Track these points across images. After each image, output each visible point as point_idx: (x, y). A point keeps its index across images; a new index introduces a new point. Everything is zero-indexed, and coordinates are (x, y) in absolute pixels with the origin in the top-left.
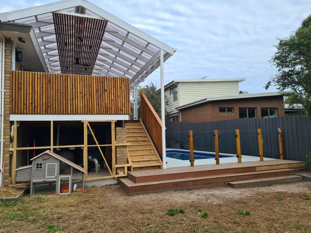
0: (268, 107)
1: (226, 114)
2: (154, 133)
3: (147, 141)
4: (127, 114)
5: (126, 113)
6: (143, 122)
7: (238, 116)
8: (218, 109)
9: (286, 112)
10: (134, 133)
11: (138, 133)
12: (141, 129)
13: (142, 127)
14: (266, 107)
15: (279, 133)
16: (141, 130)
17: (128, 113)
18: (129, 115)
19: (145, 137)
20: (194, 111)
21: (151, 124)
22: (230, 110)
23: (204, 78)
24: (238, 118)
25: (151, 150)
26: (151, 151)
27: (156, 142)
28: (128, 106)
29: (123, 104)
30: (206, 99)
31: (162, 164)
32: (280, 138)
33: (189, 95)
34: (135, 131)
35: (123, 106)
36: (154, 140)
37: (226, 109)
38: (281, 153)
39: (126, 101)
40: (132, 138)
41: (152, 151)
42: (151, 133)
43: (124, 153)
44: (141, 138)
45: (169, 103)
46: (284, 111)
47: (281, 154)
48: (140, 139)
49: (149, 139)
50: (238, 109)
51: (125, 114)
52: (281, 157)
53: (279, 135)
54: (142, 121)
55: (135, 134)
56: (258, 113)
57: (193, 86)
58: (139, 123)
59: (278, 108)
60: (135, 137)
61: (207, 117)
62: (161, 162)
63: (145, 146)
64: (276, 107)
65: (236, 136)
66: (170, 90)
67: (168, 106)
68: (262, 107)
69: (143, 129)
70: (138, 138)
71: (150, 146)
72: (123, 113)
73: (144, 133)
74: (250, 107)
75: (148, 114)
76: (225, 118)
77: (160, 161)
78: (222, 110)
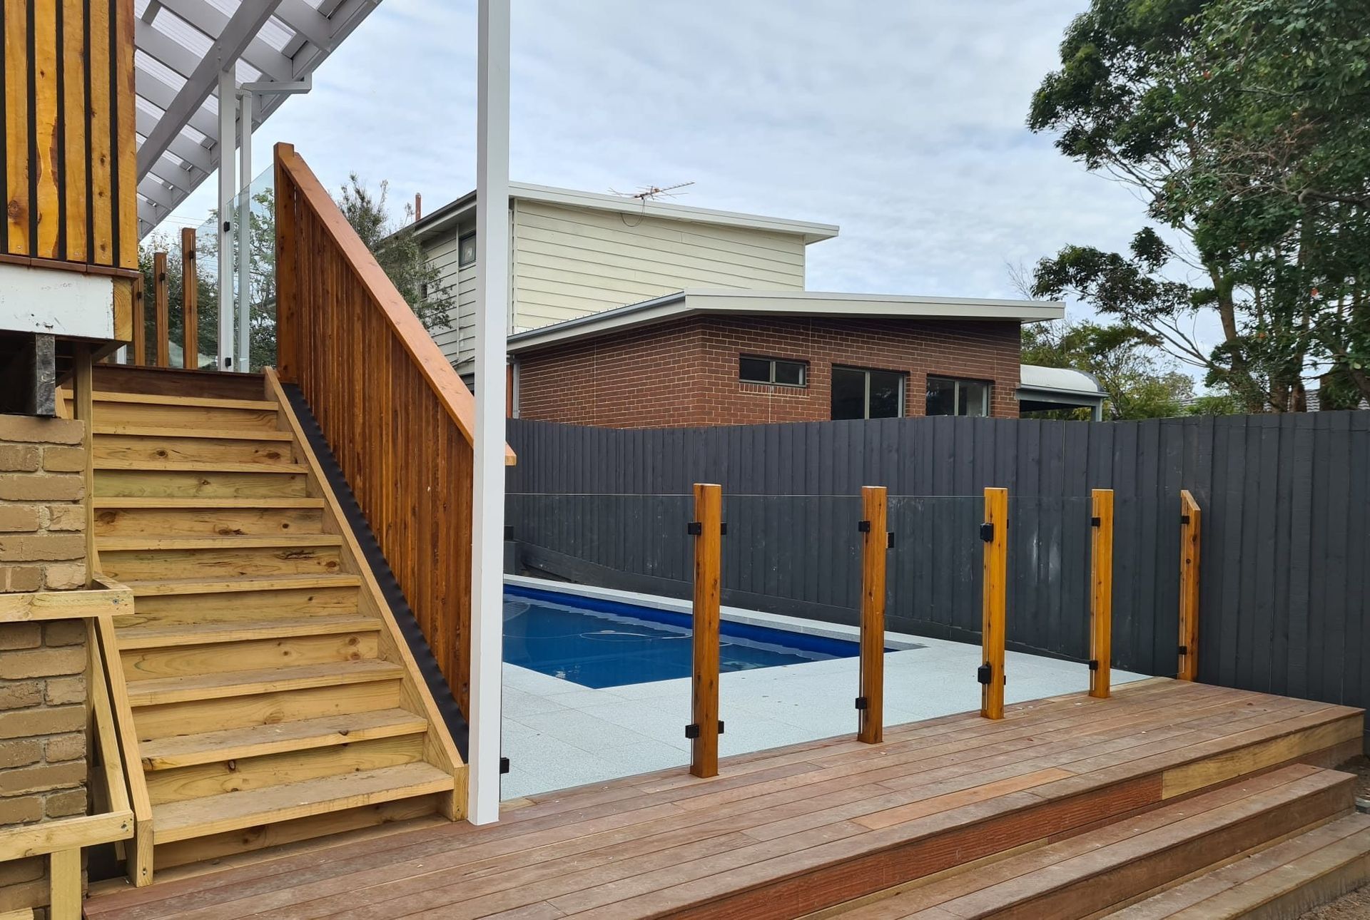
0: (957, 374)
1: (770, 393)
2: (388, 489)
3: (326, 557)
4: (88, 268)
5: (75, 250)
6: (292, 389)
7: (827, 408)
8: (735, 366)
9: (1026, 407)
10: (203, 477)
11: (240, 483)
12: (271, 450)
13: (278, 429)
14: (948, 373)
15: (1186, 520)
16: (275, 456)
17: (104, 257)
18: (126, 290)
19: (307, 514)
20: (595, 367)
21: (358, 412)
22: (789, 372)
23: (648, 199)
24: (826, 418)
25: (353, 637)
26: (353, 642)
27: (405, 562)
28: (101, 174)
29: (45, 142)
30: (682, 300)
31: (463, 782)
32: (1189, 551)
33: (569, 278)
34: (218, 460)
35: (46, 166)
36: (388, 543)
37: (773, 366)
38: (1185, 639)
39: (89, 113)
40: (184, 523)
41: (366, 647)
42: (359, 481)
43: (46, 702)
44: (271, 523)
45: (451, 314)
46: (1018, 398)
47: (1183, 650)
48: (258, 534)
49: (334, 540)
50: (827, 372)
51: (60, 263)
52: (1186, 665)
53: (1189, 531)
54: (284, 386)
55: (214, 487)
56: (913, 397)
57: (587, 230)
58: (261, 396)
59: (993, 382)
60: (206, 517)
61: (672, 404)
62: (457, 761)
63: (301, 600)
64: (987, 376)
65: (988, 533)
66: (462, 240)
67: (446, 329)
68: (933, 370)
69: (285, 451)
70: (236, 523)
71: (351, 600)
72: (46, 248)
73: (299, 485)
74: (881, 366)
75: (332, 322)
76: (762, 412)
77: (443, 751)
78: (753, 369)
